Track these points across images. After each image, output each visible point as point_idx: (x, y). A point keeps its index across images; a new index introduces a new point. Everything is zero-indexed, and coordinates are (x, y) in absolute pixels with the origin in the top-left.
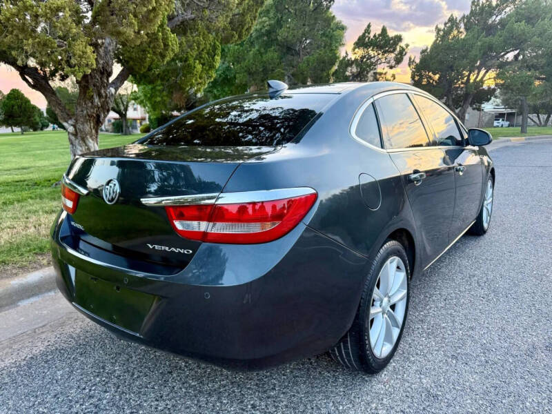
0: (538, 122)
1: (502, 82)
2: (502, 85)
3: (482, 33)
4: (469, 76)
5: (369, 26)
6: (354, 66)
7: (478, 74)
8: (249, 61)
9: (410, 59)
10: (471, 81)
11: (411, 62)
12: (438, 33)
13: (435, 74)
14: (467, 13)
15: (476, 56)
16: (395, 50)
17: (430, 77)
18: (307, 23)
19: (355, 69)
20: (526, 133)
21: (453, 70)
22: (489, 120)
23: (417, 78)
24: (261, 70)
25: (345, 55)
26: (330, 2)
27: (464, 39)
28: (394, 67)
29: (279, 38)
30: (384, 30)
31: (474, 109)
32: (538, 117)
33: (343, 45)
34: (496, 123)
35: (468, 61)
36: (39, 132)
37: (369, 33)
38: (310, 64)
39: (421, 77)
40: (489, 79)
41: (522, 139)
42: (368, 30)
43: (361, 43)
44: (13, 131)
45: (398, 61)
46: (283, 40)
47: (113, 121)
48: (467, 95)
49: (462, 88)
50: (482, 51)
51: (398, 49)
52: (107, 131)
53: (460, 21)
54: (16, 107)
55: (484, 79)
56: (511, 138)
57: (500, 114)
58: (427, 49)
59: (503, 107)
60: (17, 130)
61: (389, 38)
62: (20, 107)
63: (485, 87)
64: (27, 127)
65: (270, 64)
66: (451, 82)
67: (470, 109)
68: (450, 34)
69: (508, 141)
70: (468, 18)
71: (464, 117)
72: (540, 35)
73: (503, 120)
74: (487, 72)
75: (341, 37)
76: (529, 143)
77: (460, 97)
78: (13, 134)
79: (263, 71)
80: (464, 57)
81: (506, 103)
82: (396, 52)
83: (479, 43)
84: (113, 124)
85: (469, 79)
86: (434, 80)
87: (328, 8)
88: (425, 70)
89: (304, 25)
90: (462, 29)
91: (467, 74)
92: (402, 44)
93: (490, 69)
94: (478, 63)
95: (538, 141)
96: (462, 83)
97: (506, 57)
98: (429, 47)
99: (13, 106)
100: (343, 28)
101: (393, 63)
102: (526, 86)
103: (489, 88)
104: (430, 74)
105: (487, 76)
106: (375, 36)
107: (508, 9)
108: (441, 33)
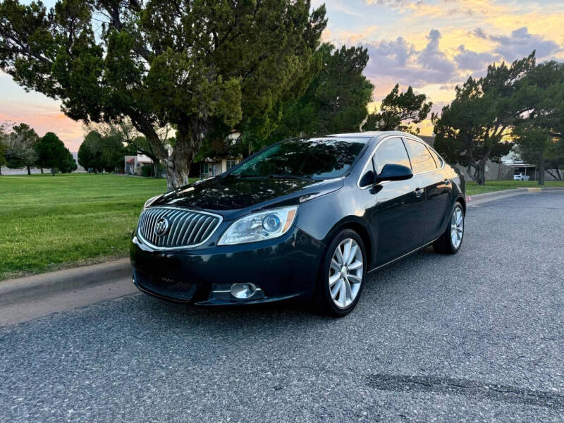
0: (558, 177)
1: (518, 138)
2: (519, 140)
3: (498, 94)
4: (487, 131)
5: (397, 86)
6: (382, 120)
7: (496, 130)
8: (289, 114)
9: (433, 114)
10: (490, 136)
11: (433, 117)
12: (458, 93)
13: (456, 129)
14: (485, 76)
15: (494, 113)
16: (420, 107)
17: (452, 132)
18: (341, 83)
19: (383, 123)
20: (543, 184)
21: (472, 126)
22: (509, 173)
23: (439, 132)
24: (299, 122)
25: (374, 110)
26: (362, 65)
27: (482, 99)
28: (419, 122)
29: (316, 95)
30: (410, 90)
31: (493, 161)
32: (558, 172)
33: (372, 101)
34: (516, 177)
35: (486, 118)
36: (67, 174)
37: (397, 93)
38: (344, 118)
39: (443, 131)
40: (507, 135)
41: (539, 189)
42: (396, 90)
43: (389, 100)
44: (42, 172)
45: (423, 116)
46: (319, 97)
47: (142, 165)
48: (486, 148)
49: (482, 142)
50: (499, 109)
51: (422, 105)
52: (136, 174)
53: (478, 82)
54: (50, 149)
55: (502, 134)
56: (529, 189)
57: (520, 168)
58: (448, 106)
59: (522, 161)
60: (46, 171)
61: (414, 96)
62: (53, 149)
63: (502, 141)
64: (57, 169)
65: (307, 117)
66: (471, 136)
67: (489, 161)
68: (470, 93)
69: (525, 190)
70: (486, 80)
71: (484, 168)
72: (551, 97)
73: (523, 174)
74: (504, 128)
75: (370, 94)
76: (544, 193)
77: (480, 150)
78: (43, 174)
79: (300, 123)
80: (482, 114)
81: (525, 157)
82: (421, 109)
83: (496, 102)
84: (143, 168)
85: (487, 134)
86: (454, 134)
87: (361, 70)
88: (446, 125)
89: (338, 84)
90: (480, 90)
91: (486, 129)
92: (427, 102)
93: (507, 126)
94: (496, 120)
95: (553, 191)
96: (481, 138)
97: (521, 115)
98: (450, 105)
99: (48, 148)
100: (371, 87)
101: (418, 118)
102: (540, 142)
103: (507, 142)
104: (452, 128)
105: (504, 132)
106: (402, 95)
107: (522, 73)
108: (461, 92)
